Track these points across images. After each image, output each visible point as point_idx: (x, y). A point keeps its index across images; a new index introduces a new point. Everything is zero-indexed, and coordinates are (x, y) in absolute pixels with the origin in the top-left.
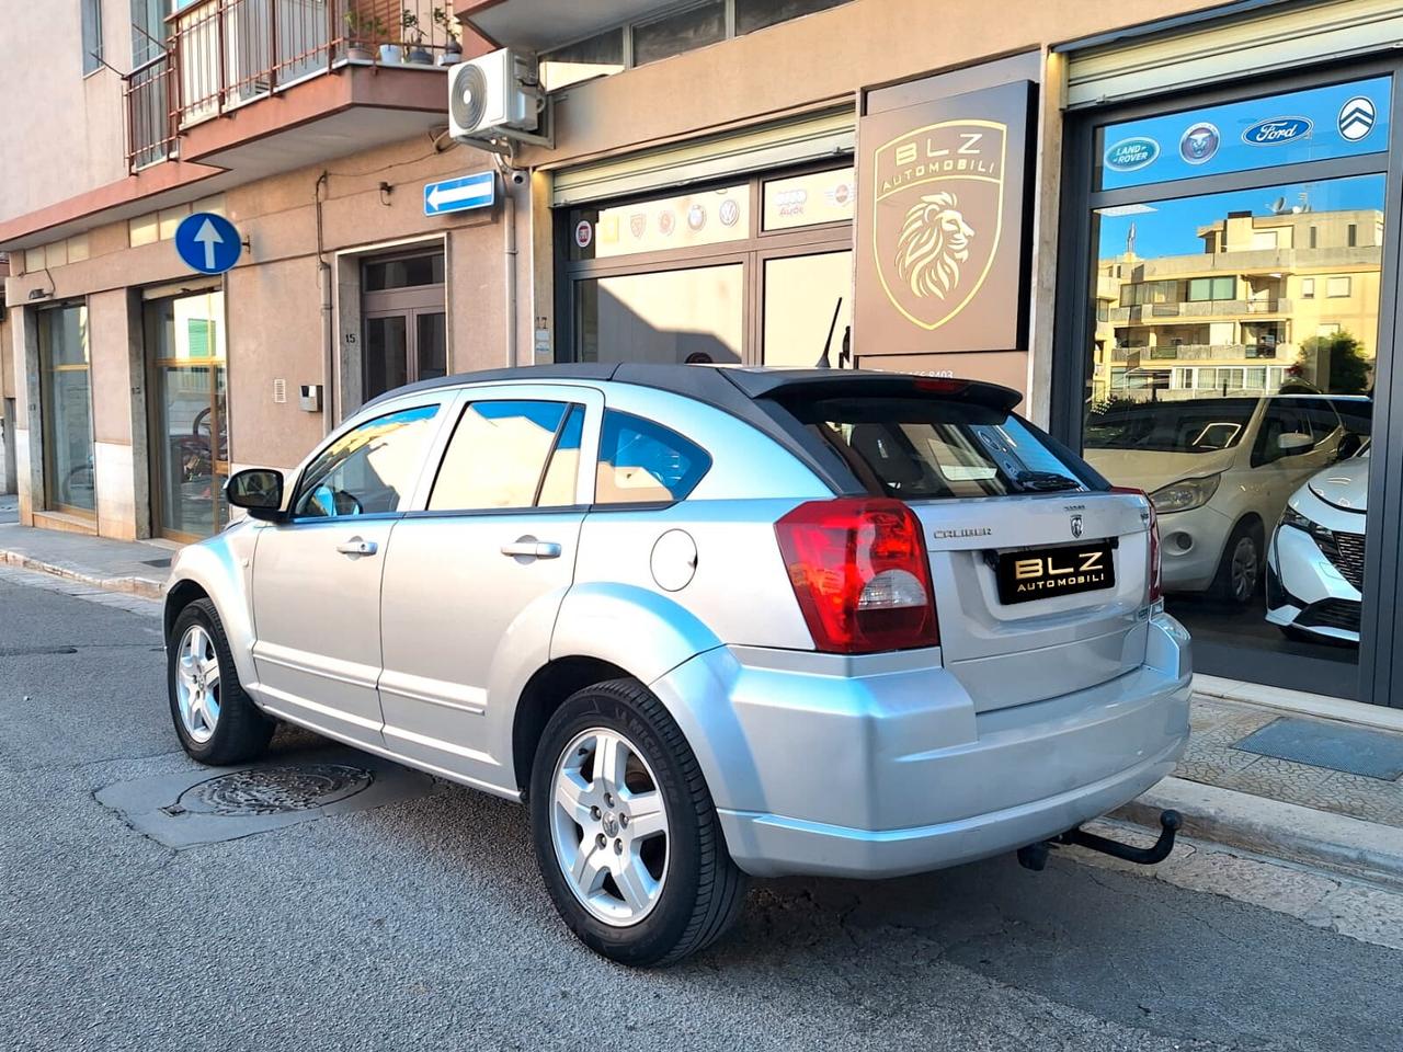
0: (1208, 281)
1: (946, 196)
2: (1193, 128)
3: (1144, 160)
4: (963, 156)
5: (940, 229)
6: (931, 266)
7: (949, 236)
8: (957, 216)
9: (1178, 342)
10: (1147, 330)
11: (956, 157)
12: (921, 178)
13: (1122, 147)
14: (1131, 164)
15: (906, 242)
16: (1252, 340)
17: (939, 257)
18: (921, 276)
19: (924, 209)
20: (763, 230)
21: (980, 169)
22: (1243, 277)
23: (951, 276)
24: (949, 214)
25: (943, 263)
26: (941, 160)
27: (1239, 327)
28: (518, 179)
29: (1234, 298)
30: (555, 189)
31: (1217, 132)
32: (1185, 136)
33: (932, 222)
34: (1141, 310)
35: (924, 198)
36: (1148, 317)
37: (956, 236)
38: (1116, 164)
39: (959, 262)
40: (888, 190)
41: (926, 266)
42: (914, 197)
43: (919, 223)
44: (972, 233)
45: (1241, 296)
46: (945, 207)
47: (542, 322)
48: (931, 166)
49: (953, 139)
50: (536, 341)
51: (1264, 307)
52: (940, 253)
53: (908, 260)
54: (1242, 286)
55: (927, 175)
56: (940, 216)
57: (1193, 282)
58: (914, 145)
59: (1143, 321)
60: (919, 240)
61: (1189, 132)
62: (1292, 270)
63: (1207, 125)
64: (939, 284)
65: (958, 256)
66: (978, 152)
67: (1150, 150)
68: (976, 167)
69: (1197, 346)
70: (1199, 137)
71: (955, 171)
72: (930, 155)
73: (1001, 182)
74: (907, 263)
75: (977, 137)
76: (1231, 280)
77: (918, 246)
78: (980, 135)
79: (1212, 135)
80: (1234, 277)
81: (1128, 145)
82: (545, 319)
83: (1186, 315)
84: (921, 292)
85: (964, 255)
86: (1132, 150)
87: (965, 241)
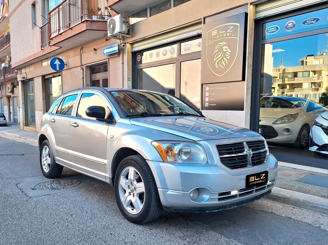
0: (302, 72)
1: (224, 43)
2: (289, 22)
3: (276, 31)
4: (229, 32)
5: (223, 51)
6: (221, 61)
7: (225, 53)
8: (227, 47)
9: (295, 88)
10: (286, 85)
11: (227, 33)
12: (218, 39)
13: (270, 28)
14: (272, 32)
15: (214, 55)
16: (313, 87)
17: (223, 58)
18: (218, 63)
19: (219, 46)
20: (180, 55)
21: (233, 35)
22: (311, 71)
23: (225, 63)
24: (225, 47)
25: (224, 60)
26: (223, 34)
27: (310, 84)
28: (124, 46)
29: (309, 76)
30: (132, 48)
31: (295, 23)
32: (286, 24)
33: (221, 49)
34: (285, 80)
35: (219, 44)
36: (287, 81)
37: (227, 53)
38: (268, 32)
39: (227, 59)
40: (210, 42)
41: (219, 61)
42: (217, 43)
43: (218, 50)
44: (231, 52)
45: (311, 75)
46: (225, 45)
47: (129, 80)
48: (221, 35)
49: (226, 28)
50: (128, 84)
51: (316, 78)
52: (223, 57)
53: (215, 59)
54: (311, 73)
55: (220, 38)
56: (223, 48)
57: (298, 73)
58: (216, 31)
59: (285, 82)
60: (217, 54)
61: (287, 23)
62: (323, 69)
63: (292, 21)
64: (222, 65)
65: (227, 57)
66: (232, 31)
67: (277, 28)
68: (232, 35)
69: (299, 89)
70: (290, 24)
71: (227, 36)
72: (220, 33)
73: (238, 38)
74: (215, 60)
75: (232, 27)
76: (308, 72)
77: (217, 56)
78: (233, 27)
79: (293, 24)
80: (309, 71)
81: (271, 28)
82: (130, 79)
83: (296, 81)
84: (218, 67)
85: (229, 57)
86: (272, 29)
87: (229, 54)
